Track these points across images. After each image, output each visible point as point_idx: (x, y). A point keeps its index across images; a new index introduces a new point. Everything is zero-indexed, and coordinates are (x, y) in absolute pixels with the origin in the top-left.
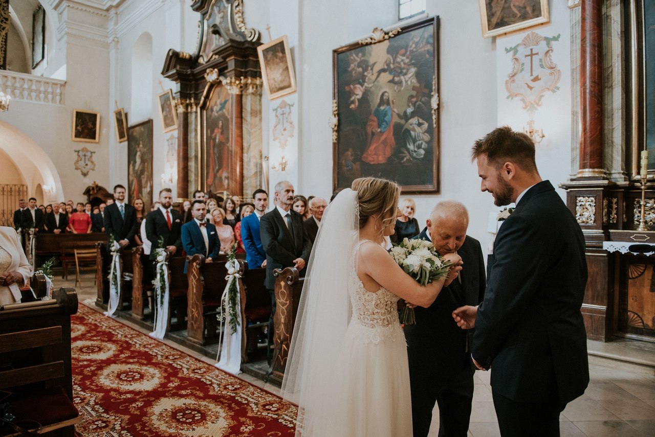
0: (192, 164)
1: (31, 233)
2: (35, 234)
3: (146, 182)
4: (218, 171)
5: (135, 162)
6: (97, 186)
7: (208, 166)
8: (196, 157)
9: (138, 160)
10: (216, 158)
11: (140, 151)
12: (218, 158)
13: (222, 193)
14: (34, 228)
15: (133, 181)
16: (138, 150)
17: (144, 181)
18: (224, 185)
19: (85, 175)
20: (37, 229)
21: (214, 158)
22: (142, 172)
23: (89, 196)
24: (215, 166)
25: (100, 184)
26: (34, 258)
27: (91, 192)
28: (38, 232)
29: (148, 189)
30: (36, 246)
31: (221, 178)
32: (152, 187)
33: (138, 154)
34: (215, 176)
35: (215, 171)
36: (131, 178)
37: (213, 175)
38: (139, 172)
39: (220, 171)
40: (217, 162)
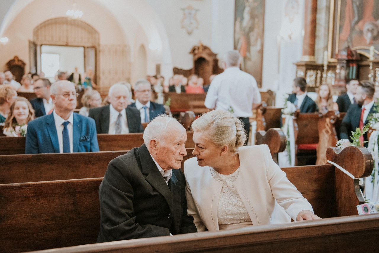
0: (322, 17)
3: (256, 40)
4: (357, 23)
5: (242, 18)
6: (202, 46)
7: (342, 18)
8: (328, 8)
9: (247, 16)
10: (355, 9)
11: (249, 6)
12: (358, 7)
13: (368, 51)
15: (239, 39)
16: (247, 4)
17: (252, 39)
18: (365, 40)
19: (190, 33)
21: (353, 7)
22: (251, 29)
23: (195, 55)
24: (354, 17)
25: (205, 44)
27: (196, 52)
29: (259, 47)
31: (361, 32)
32: (262, 46)
33: (247, 9)
34: (352, 29)
35: (353, 23)
36: (237, 36)
37: (349, 29)
38: (247, 30)
39: (360, 23)
40: (356, 12)
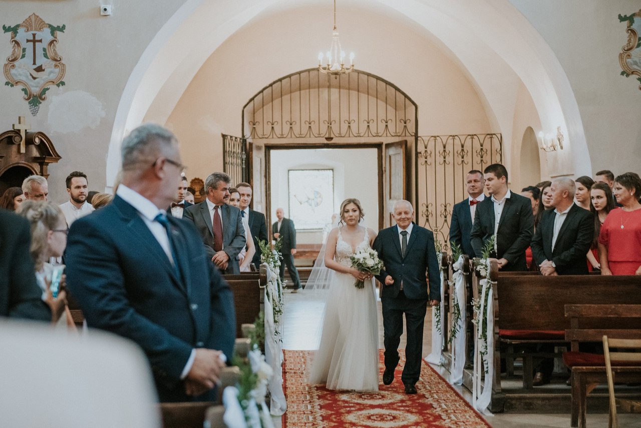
1: (483, 273)
2: (493, 276)
14: (492, 255)
20: (503, 261)
26: (491, 350)
28: (504, 268)
30: (496, 315)
